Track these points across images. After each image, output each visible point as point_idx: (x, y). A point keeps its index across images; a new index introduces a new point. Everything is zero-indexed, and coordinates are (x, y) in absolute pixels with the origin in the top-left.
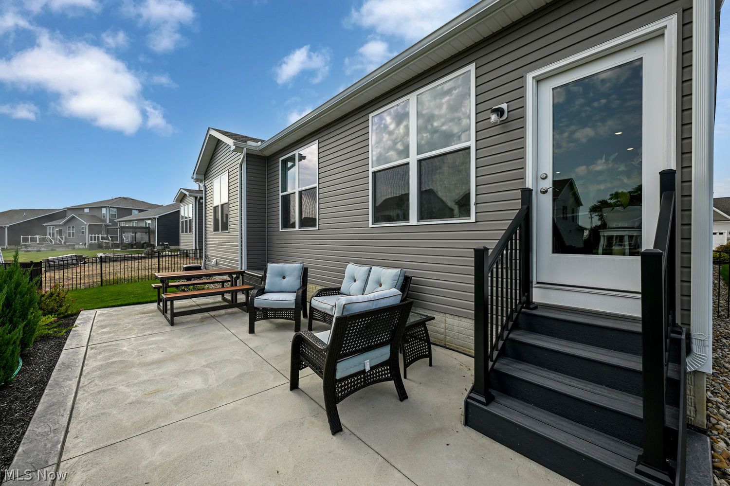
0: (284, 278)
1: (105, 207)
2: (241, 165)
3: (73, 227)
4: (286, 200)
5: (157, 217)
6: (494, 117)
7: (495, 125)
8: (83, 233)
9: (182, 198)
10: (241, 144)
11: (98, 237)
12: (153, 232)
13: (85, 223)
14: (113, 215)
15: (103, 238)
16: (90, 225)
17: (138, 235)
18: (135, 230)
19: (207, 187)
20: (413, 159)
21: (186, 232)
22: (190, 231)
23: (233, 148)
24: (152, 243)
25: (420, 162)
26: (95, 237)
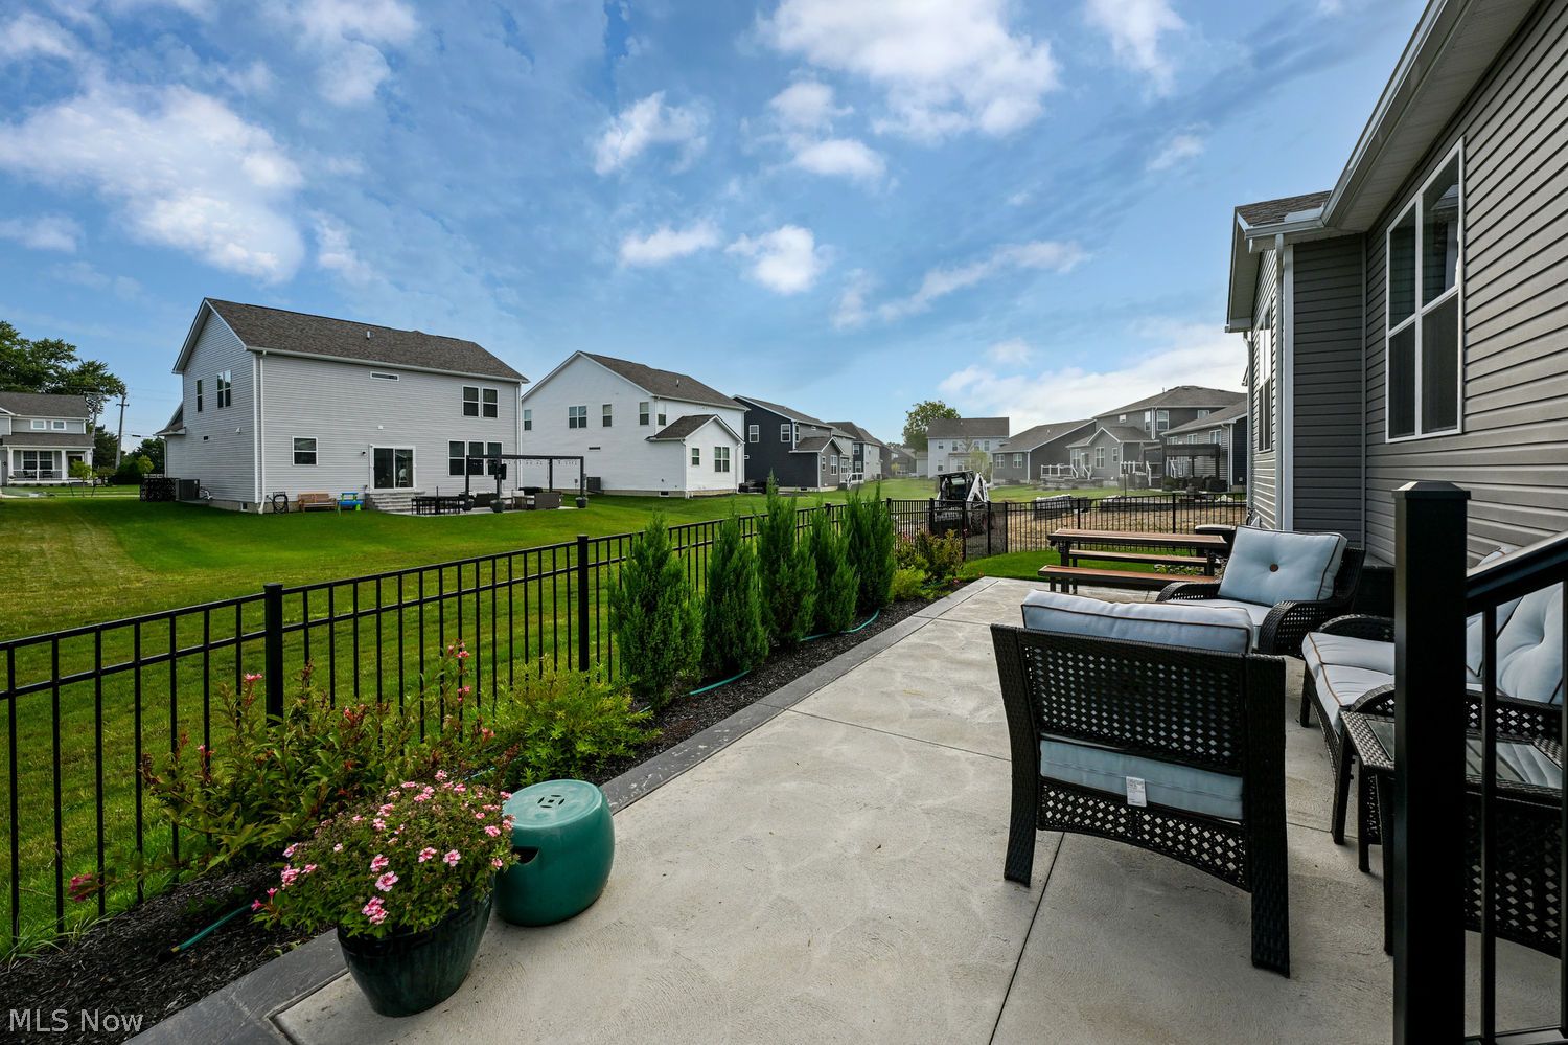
1: (1150, 410)
3: (1103, 450)
5: (1233, 421)
8: (1115, 458)
10: (1267, 228)
11: (1132, 466)
12: (1226, 454)
13: (1119, 441)
14: (1162, 425)
15: (1138, 469)
16: (1126, 445)
17: (1199, 461)
18: (1193, 451)
19: (1255, 344)
24: (1222, 478)
26: (1127, 466)
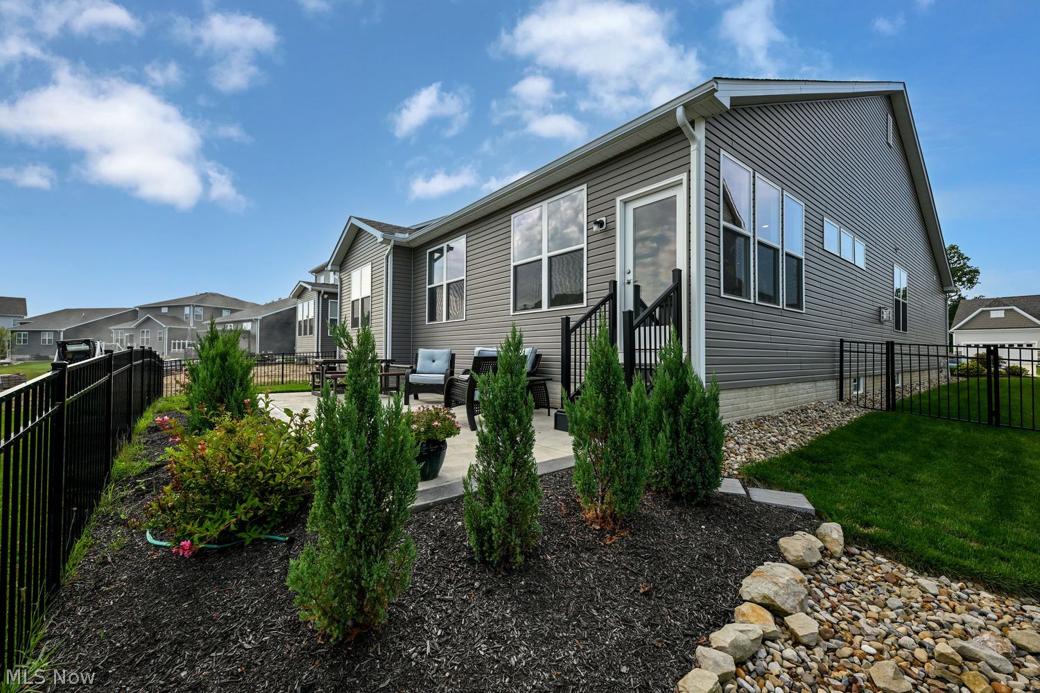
0: (434, 361)
1: (189, 306)
2: (387, 257)
3: (147, 332)
4: (433, 292)
6: (595, 228)
7: (597, 233)
8: (160, 339)
9: (300, 293)
10: (389, 236)
11: (184, 344)
13: (164, 326)
14: (198, 317)
19: (343, 279)
20: (544, 257)
21: (305, 334)
22: (311, 333)
23: (380, 239)
25: (550, 258)
26: (179, 344)
